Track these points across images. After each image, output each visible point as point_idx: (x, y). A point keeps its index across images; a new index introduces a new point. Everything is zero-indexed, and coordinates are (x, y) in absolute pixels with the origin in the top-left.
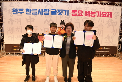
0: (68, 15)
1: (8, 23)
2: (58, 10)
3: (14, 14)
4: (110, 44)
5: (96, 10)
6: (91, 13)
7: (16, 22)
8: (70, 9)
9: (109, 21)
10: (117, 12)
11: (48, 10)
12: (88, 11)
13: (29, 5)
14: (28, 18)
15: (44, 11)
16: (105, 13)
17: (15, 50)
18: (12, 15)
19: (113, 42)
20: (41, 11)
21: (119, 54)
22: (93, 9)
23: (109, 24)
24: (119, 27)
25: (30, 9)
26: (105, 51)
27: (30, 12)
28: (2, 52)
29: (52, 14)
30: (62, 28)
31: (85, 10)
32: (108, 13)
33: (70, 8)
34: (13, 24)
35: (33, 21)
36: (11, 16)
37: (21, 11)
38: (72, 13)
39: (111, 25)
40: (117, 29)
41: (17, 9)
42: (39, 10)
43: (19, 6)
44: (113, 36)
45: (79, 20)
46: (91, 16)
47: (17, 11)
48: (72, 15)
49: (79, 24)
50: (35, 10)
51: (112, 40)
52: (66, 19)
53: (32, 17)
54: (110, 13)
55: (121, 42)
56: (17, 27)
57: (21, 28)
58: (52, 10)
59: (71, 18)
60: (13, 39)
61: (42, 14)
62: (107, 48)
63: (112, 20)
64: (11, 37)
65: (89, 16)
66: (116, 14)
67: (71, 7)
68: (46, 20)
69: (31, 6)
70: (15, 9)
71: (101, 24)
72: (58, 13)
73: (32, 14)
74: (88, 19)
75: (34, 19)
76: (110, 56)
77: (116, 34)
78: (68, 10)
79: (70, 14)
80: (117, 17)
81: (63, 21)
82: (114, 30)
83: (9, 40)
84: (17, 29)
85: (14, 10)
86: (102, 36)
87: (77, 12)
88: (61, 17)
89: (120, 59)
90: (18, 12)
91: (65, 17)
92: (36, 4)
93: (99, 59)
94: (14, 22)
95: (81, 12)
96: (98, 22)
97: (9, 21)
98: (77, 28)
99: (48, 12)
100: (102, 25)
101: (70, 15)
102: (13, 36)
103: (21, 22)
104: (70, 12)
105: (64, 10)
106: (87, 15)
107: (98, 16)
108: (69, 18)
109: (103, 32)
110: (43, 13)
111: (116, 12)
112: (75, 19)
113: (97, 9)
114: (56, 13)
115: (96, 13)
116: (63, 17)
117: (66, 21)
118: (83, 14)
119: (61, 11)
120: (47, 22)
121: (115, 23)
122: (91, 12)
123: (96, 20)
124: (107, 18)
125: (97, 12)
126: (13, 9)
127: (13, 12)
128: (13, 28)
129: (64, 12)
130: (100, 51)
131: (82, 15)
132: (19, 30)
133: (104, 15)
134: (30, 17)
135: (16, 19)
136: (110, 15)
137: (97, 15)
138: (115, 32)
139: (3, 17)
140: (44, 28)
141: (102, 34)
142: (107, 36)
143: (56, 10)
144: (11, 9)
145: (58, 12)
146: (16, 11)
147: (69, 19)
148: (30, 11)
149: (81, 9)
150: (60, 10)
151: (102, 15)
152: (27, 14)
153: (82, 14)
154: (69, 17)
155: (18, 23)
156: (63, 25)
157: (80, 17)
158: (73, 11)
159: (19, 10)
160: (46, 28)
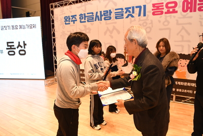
0: (145, 15)
1: (61, 38)
2: (126, 8)
3: (66, 24)
6: (198, 2)
8: (147, 4)
11: (110, 10)
13: (83, 8)
15: (104, 14)
18: (65, 27)
20: (99, 14)
25: (85, 14)
27: (85, 19)
28: (55, 77)
29: (116, 18)
35: (89, 32)
37: (74, 19)
38: (153, 10)
41: (69, 16)
42: (97, 13)
43: (71, 12)
45: (169, 22)
46: (200, 10)
47: (69, 19)
48: (154, 14)
49: (168, 31)
50: (91, 15)
53: (87, 27)
58: (116, 10)
59: (152, 21)
61: (101, 20)
65: (195, 11)
68: (108, 29)
69: (85, 8)
70: (67, 17)
72: (126, 15)
73: (88, 21)
74: (191, 17)
75: (91, 30)
78: (145, 6)
79: (149, 12)
87: (164, 7)
91: (140, 20)
92: (92, 4)
95: (173, 5)
97: (61, 35)
99: (110, 15)
101: (148, 16)
104: (149, 8)
106: (188, 8)
108: (147, 21)
110: (103, 17)
112: (160, 21)
114: (122, 15)
116: (135, 20)
118: (179, 8)
119: (131, 10)
126: (65, 17)
127: (65, 21)
129: (137, 10)
131: (177, 12)
134: (85, 26)
139: (55, 30)
140: (104, 43)
143: (122, 9)
144: (63, 18)
145: (126, 13)
146: (68, 20)
147: (147, 24)
148: (85, 17)
150: (130, 8)
152: (81, 22)
153: (176, 9)
157: (170, 17)
158: (154, 5)
159: (71, 18)
160: (108, 43)
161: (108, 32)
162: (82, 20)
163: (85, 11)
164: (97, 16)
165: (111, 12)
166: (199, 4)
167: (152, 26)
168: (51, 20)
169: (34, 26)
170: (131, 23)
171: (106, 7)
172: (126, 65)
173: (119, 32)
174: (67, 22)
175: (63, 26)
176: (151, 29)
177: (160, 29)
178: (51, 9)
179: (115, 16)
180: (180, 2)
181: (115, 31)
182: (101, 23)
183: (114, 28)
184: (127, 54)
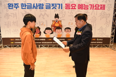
0: (62, 9)
1: (5, 18)
2: (52, 4)
3: (9, 8)
4: (103, 35)
5: (88, 3)
6: (84, 6)
7: (12, 16)
9: (102, 13)
10: (111, 5)
11: (43, 4)
12: (81, 4)
15: (39, 6)
16: (98, 6)
17: (12, 43)
18: (8, 10)
19: (106, 33)
20: (35, 5)
21: (113, 44)
22: (86, 2)
23: (102, 16)
24: (112, 19)
25: (25, 4)
26: (98, 42)
27: (25, 7)
29: (46, 8)
30: (57, 21)
31: (78, 3)
32: (101, 5)
33: (63, 2)
34: (9, 18)
36: (6, 11)
37: (16, 6)
38: (65, 6)
39: (104, 17)
40: (109, 21)
41: (12, 4)
42: (34, 4)
43: (14, 1)
44: (106, 28)
45: (72, 13)
46: (84, 9)
48: (66, 8)
49: (72, 17)
50: (30, 5)
51: (105, 32)
52: (60, 13)
54: (103, 5)
55: (114, 33)
56: (13, 21)
57: (18, 22)
58: (46, 4)
59: (65, 12)
60: (10, 33)
61: (37, 8)
62: (100, 39)
63: (105, 12)
64: (8, 31)
65: (82, 9)
66: (109, 6)
67: (65, 1)
68: (41, 14)
71: (94, 16)
73: (28, 8)
74: (81, 12)
76: (104, 47)
77: (109, 25)
78: (62, 4)
79: (64, 7)
80: (110, 9)
81: (57, 14)
82: (107, 22)
83: (6, 33)
84: (14, 23)
85: (9, 5)
86: (95, 28)
87: (71, 6)
88: (55, 11)
89: (113, 49)
90: (13, 6)
91: (59, 11)
93: (92, 49)
94: (10, 17)
95: (74, 5)
96: (91, 15)
97: (5, 16)
98: (71, 21)
99: (43, 6)
100: (95, 18)
101: (63, 9)
102: (10, 29)
103: (16, 17)
104: (64, 6)
105: (58, 4)
106: (80, 8)
107: (91, 9)
108: (63, 12)
109: (96, 24)
110: (38, 7)
111: (109, 5)
112: (69, 12)
113: (90, 2)
114: (50, 7)
116: (57, 10)
117: (60, 14)
118: (77, 7)
119: (55, 5)
120: (41, 16)
121: (108, 15)
122: (84, 5)
123: (89, 13)
124: (99, 10)
125: (90, 5)
127: (8, 7)
128: (9, 22)
129: (58, 6)
130: (93, 42)
131: (76, 9)
132: (15, 24)
133: (97, 8)
134: (25, 11)
135: (11, 14)
136: (103, 7)
137: (89, 8)
138: (108, 24)
140: (39, 22)
141: (95, 26)
142: (100, 28)
143: (50, 4)
144: (7, 4)
145: (52, 6)
146: (11, 6)
147: (63, 13)
148: (25, 5)
149: (74, 2)
150: (54, 4)
151: (95, 8)
152: (22, 8)
153: (76, 7)
154: (63, 11)
155: (14, 17)
156: (57, 18)
157: (73, 10)
158: (66, 4)
160: (41, 22)
161: (42, 16)
162: (23, 8)
165: (44, 5)
167: (65, 14)
171: (40, 1)
172: (52, 33)
175: (7, 9)
176: (65, 16)
177: (69, 16)
179: (45, 7)
181: (45, 16)
183: (45, 14)
184: (52, 28)
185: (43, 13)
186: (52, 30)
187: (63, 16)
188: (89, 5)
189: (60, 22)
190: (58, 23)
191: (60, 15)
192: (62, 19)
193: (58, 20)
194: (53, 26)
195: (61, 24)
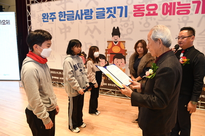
0: (126, 16)
2: (107, 8)
3: (44, 21)
6: (177, 6)
8: (129, 5)
11: (91, 10)
12: (171, 3)
13: (63, 6)
14: (62, 27)
15: (85, 13)
20: (79, 13)
25: (64, 12)
27: (65, 17)
29: (97, 17)
30: (116, 42)
31: (163, 1)
35: (69, 31)
36: (40, 25)
37: (53, 17)
38: (134, 11)
41: (47, 14)
42: (77, 11)
43: (49, 9)
45: (149, 24)
46: (178, 13)
47: (48, 16)
48: (135, 15)
50: (71, 13)
52: (122, 25)
53: (67, 26)
58: (97, 9)
59: (133, 22)
61: (82, 19)
65: (174, 14)
68: (89, 29)
69: (65, 6)
70: (45, 14)
72: (108, 15)
73: (68, 19)
74: (170, 20)
75: (71, 28)
78: (126, 7)
79: (131, 13)
81: (116, 28)
87: (145, 9)
90: (49, 18)
91: (121, 21)
92: (72, 2)
95: (154, 7)
96: (198, 26)
99: (91, 14)
101: (129, 17)
104: (131, 9)
106: (167, 11)
107: (197, 12)
108: (128, 22)
110: (84, 16)
112: (141, 23)
114: (104, 15)
115: (192, 5)
116: (116, 21)
117: (123, 28)
118: (159, 11)
119: (112, 10)
122: (179, 4)
123: (192, 22)
125: (194, 2)
126: (43, 14)
127: (43, 19)
129: (118, 11)
131: (157, 14)
134: (65, 25)
137: (193, 10)
139: (32, 28)
140: (85, 43)
143: (103, 9)
144: (41, 14)
145: (107, 13)
146: (46, 17)
147: (128, 25)
148: (65, 15)
150: (112, 8)
152: (60, 20)
153: (157, 11)
154: (128, 20)
156: (116, 37)
157: (151, 19)
158: (135, 7)
159: (50, 15)
160: (89, 44)
161: (89, 33)
162: (62, 19)
163: (65, 8)
164: (77, 15)
165: (93, 12)
166: (177, 8)
167: (133, 28)
168: (28, 16)
169: (8, 22)
170: (112, 23)
171: (87, 5)
173: (100, 32)
174: (45, 20)
175: (41, 23)
176: (132, 30)
177: (141, 31)
178: (27, 5)
179: (96, 15)
180: (160, 5)
181: (96, 33)
182: (81, 22)
183: (95, 28)
184: (108, 55)
185: (92, 27)
186: (106, 60)
187: (129, 31)
188: (191, 3)
189: (122, 44)
190: (119, 45)
191: (122, 30)
192: (126, 37)
193: (119, 40)
194: (109, 51)
195: (123, 49)
